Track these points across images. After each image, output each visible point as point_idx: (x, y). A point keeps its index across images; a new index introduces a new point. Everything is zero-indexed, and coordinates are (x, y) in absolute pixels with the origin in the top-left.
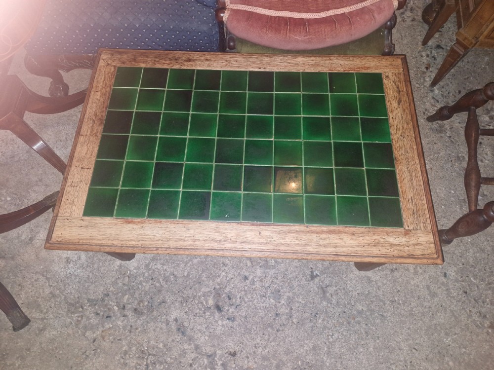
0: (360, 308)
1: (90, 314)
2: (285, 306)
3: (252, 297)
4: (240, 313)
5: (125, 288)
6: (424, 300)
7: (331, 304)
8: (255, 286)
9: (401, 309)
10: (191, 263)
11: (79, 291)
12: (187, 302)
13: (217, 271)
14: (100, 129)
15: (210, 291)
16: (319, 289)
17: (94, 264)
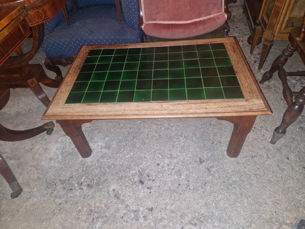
0: (235, 179)
1: (60, 188)
2: (184, 179)
3: (163, 175)
4: (155, 184)
5: (84, 173)
6: (277, 173)
7: (215, 177)
8: (165, 168)
9: (262, 179)
10: (124, 158)
11: (55, 176)
12: (121, 179)
13: (141, 161)
14: (79, 71)
15: (136, 173)
16: (205, 169)
17: (66, 160)
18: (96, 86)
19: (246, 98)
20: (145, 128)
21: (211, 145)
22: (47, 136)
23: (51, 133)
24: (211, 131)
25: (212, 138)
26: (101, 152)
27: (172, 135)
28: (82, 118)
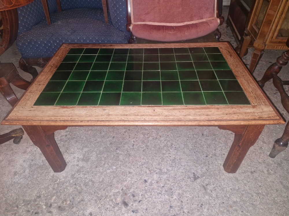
0: (235, 199)
1: (23, 211)
2: (177, 200)
3: (151, 194)
4: (141, 207)
5: (55, 191)
6: (281, 192)
7: (212, 197)
8: (153, 187)
9: (266, 199)
10: (105, 173)
11: (18, 195)
12: (100, 200)
13: (124, 177)
14: (55, 69)
15: (119, 192)
16: (201, 186)
17: (34, 175)
18: (74, 86)
19: (253, 105)
20: (130, 137)
21: (205, 158)
22: (14, 146)
23: (19, 141)
24: (203, 143)
25: (205, 150)
26: (77, 165)
27: (161, 146)
28: (53, 124)
